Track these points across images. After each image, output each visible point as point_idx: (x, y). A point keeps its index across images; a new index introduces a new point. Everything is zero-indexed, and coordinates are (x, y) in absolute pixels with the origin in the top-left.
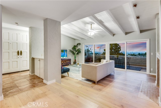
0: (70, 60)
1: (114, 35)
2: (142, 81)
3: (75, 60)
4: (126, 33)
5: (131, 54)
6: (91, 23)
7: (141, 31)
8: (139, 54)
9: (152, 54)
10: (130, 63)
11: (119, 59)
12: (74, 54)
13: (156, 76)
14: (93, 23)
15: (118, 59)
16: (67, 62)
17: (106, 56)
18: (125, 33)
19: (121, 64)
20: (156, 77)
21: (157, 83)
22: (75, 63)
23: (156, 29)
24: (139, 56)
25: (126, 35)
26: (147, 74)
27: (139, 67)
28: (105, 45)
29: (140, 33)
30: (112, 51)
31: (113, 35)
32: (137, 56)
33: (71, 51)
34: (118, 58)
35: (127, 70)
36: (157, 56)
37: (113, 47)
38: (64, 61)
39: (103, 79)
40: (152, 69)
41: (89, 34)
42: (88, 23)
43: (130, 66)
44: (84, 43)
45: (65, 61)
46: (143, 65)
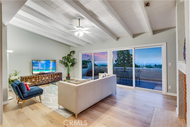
0: (60, 74)
1: (118, 38)
2: (154, 108)
3: (69, 74)
4: (134, 36)
5: (147, 66)
6: (78, 18)
7: (155, 32)
8: (156, 66)
9: (170, 64)
10: (141, 77)
11: (127, 72)
12: (66, 65)
13: (176, 97)
14: (82, 18)
15: (125, 72)
16: (55, 77)
17: (108, 68)
18: (132, 35)
19: (130, 78)
20: (176, 100)
21: (179, 113)
22: (68, 78)
23: (175, 27)
24: (155, 68)
25: (133, 38)
26: (164, 95)
27: (153, 83)
28: (107, 52)
29: (152, 34)
30: (124, 61)
31: (116, 39)
32: (153, 68)
33: (61, 62)
34: (125, 70)
35: (136, 87)
36: (178, 68)
37: (126, 57)
38: (50, 76)
39: (95, 106)
40: (170, 87)
41: (76, 34)
42: (74, 18)
43: (141, 80)
44: (80, 51)
45: (53, 76)
46: (158, 80)
